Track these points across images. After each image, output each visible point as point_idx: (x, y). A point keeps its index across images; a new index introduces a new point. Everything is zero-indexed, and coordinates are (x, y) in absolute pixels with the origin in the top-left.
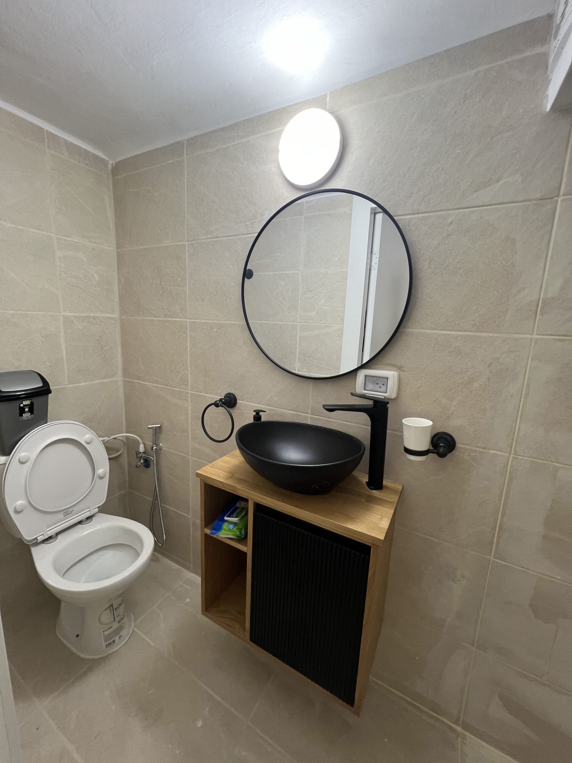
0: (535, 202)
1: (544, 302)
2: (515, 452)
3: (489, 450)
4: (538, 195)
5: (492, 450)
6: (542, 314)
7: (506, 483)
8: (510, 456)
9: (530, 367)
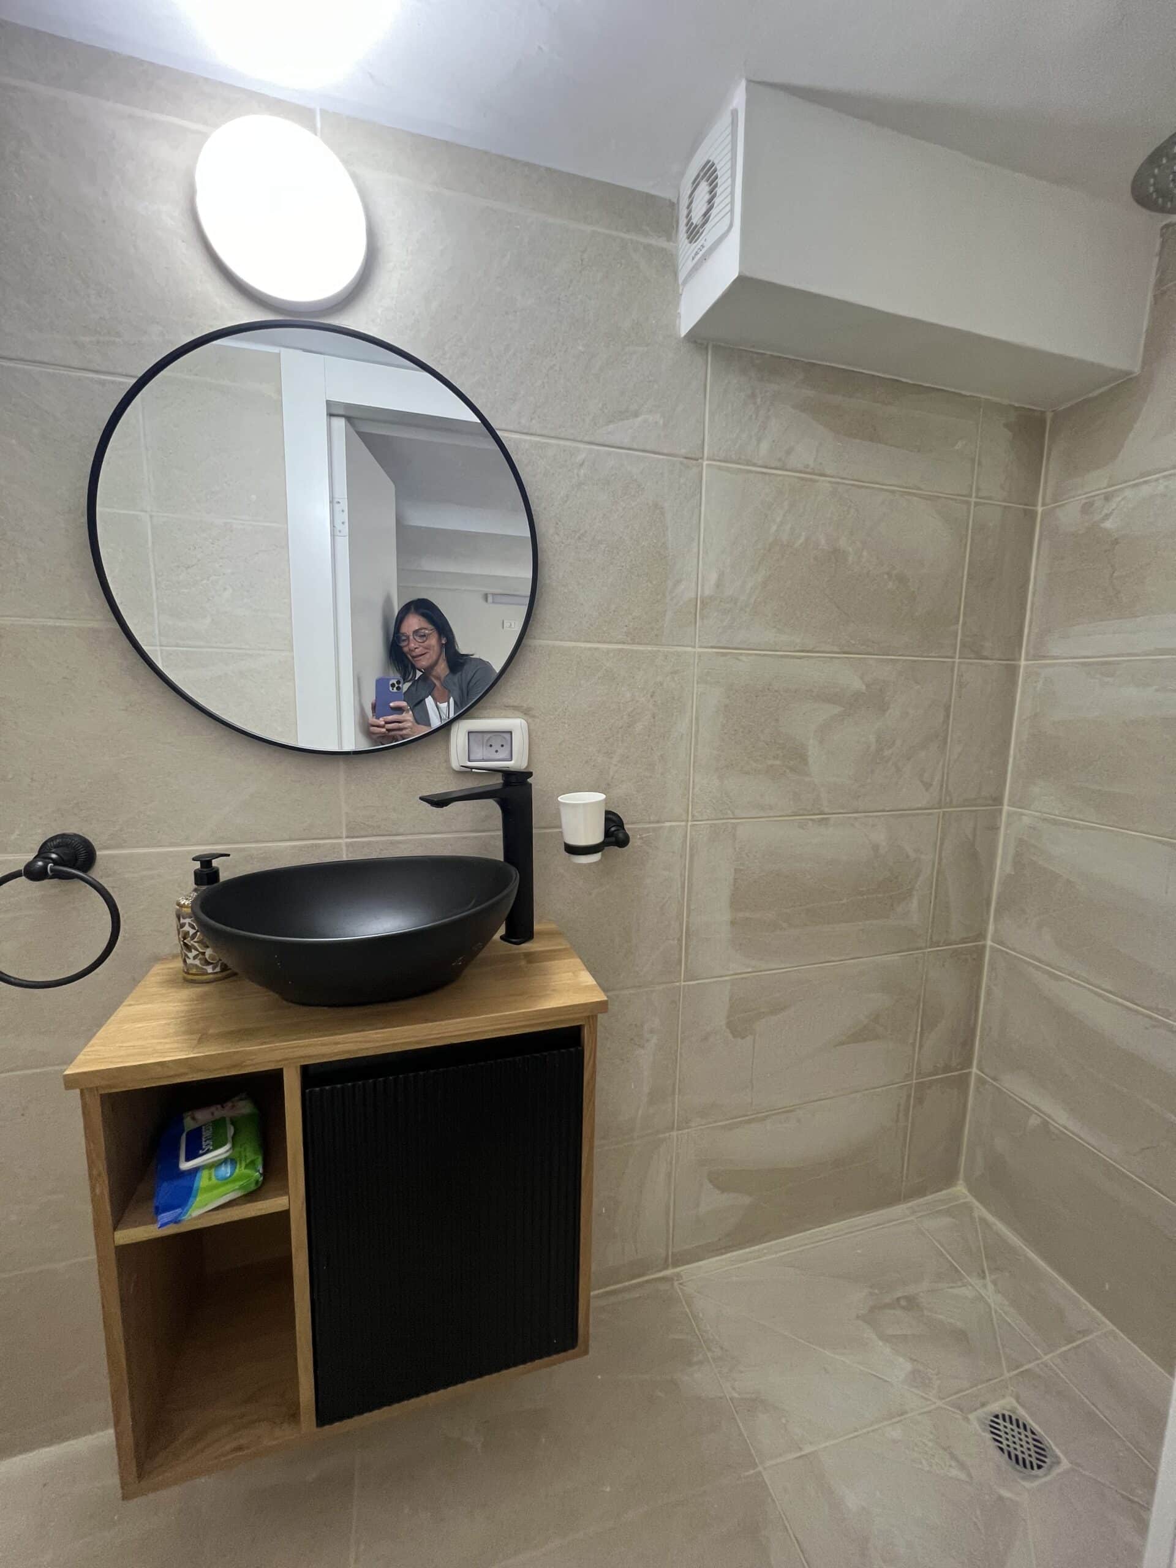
0: (682, 459)
1: (702, 602)
2: (693, 816)
3: (663, 822)
4: (683, 451)
5: (667, 821)
6: (702, 619)
7: (687, 866)
8: (687, 824)
9: (697, 693)
